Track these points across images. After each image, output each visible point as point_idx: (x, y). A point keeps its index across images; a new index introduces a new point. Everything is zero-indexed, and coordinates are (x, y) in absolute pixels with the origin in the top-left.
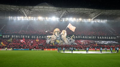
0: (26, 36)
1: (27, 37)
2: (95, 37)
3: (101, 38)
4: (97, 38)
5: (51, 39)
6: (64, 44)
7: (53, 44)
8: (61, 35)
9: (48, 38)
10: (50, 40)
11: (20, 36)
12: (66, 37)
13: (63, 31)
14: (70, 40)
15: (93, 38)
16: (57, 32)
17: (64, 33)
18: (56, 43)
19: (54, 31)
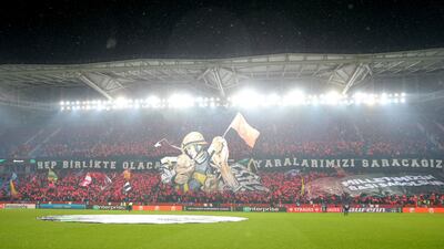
0: (106, 163)
1: (109, 165)
2: (349, 163)
3: (375, 163)
4: (358, 163)
7: (185, 186)
9: (166, 166)
11: (88, 164)
13: (214, 140)
14: (242, 173)
15: (346, 161)
16: (196, 146)
17: (220, 149)
18: (193, 182)
19: (185, 142)
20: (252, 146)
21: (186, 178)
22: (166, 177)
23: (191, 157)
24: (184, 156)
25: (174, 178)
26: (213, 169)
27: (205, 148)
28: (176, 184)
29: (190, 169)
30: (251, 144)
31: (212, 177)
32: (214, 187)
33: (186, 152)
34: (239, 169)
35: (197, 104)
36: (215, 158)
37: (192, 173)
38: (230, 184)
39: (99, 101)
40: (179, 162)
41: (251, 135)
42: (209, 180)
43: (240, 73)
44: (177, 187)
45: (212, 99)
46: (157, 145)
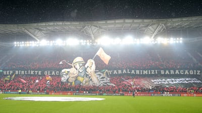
0: (36, 72)
1: (38, 73)
2: (155, 72)
3: (167, 72)
4: (159, 72)
5: (70, 74)
6: (91, 84)
7: (73, 83)
8: (86, 69)
9: (65, 74)
10: (68, 76)
12: (95, 72)
13: (89, 61)
14: (101, 77)
15: (152, 73)
16: (79, 64)
17: (91, 65)
18: (77, 81)
19: (74, 62)
20: (107, 64)
21: (74, 79)
23: (77, 69)
24: (73, 69)
25: (68, 79)
26: (87, 75)
27: (84, 65)
28: (69, 82)
29: (76, 75)
32: (87, 84)
33: (75, 67)
34: (100, 75)
35: (80, 43)
36: (88, 70)
37: (77, 77)
38: (95, 82)
39: (33, 42)
40: (71, 72)
41: (106, 58)
42: (85, 80)
43: (101, 28)
44: (69, 84)
45: (88, 41)
46: (61, 63)
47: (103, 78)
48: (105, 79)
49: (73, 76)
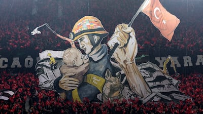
19: (75, 30)
20: (170, 38)
21: (76, 82)
22: (46, 80)
23: (83, 52)
24: (73, 51)
25: (57, 82)
26: (115, 70)
27: (105, 40)
28: (62, 90)
29: (82, 69)
30: (169, 35)
31: (114, 81)
32: (115, 94)
34: (151, 70)
36: (118, 54)
37: (84, 75)
38: (138, 91)
40: (66, 59)
42: (109, 84)
44: (63, 96)
46: (36, 32)
47: (160, 79)
48: (165, 82)
49: (72, 71)
